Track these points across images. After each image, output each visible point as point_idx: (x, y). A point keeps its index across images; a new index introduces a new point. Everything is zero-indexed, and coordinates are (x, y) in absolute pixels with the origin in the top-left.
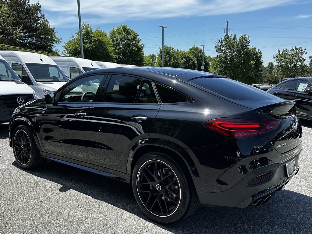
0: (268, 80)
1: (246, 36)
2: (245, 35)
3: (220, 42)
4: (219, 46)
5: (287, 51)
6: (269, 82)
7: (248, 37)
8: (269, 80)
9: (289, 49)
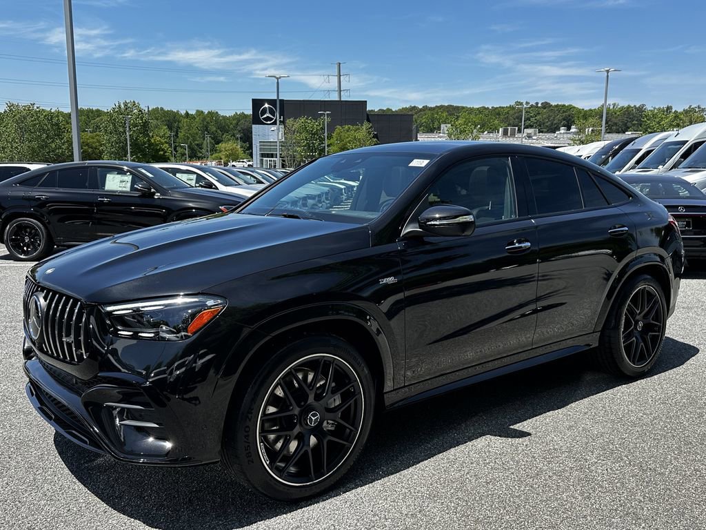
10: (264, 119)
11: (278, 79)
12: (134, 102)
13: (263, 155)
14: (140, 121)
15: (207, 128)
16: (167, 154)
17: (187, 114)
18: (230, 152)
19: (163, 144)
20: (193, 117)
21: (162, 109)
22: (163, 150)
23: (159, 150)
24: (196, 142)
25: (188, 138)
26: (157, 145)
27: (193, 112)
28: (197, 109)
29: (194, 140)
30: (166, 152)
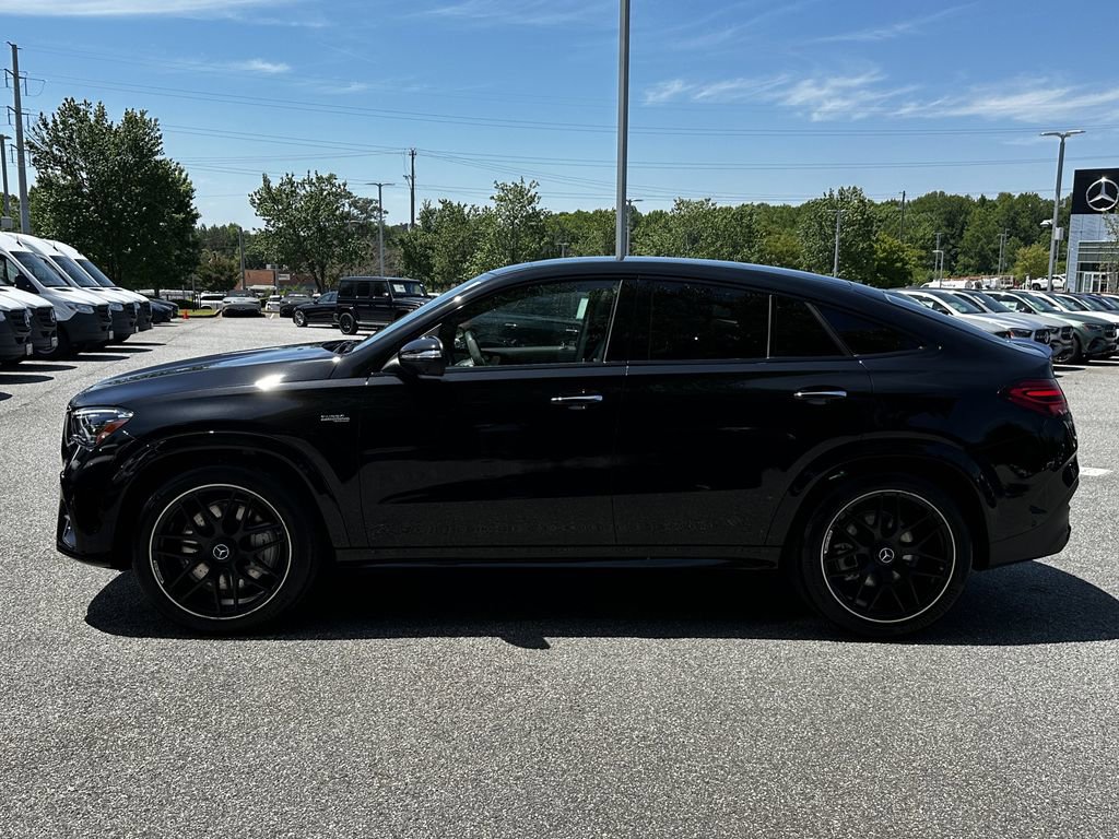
0: (208, 278)
1: (147, 117)
2: (143, 114)
3: (46, 125)
4: (43, 142)
5: (291, 183)
6: (209, 285)
7: (156, 120)
8: (210, 276)
9: (297, 179)
10: (1095, 204)
11: (1063, 137)
12: (855, 188)
13: (1083, 267)
14: (859, 218)
15: (1014, 222)
16: (908, 266)
17: (983, 199)
18: (1032, 261)
19: (903, 252)
20: (993, 205)
21: (942, 193)
22: (902, 260)
23: (896, 261)
24: (992, 246)
25: (979, 239)
26: (894, 253)
27: (992, 197)
28: (1001, 191)
29: (988, 243)
30: (907, 263)
